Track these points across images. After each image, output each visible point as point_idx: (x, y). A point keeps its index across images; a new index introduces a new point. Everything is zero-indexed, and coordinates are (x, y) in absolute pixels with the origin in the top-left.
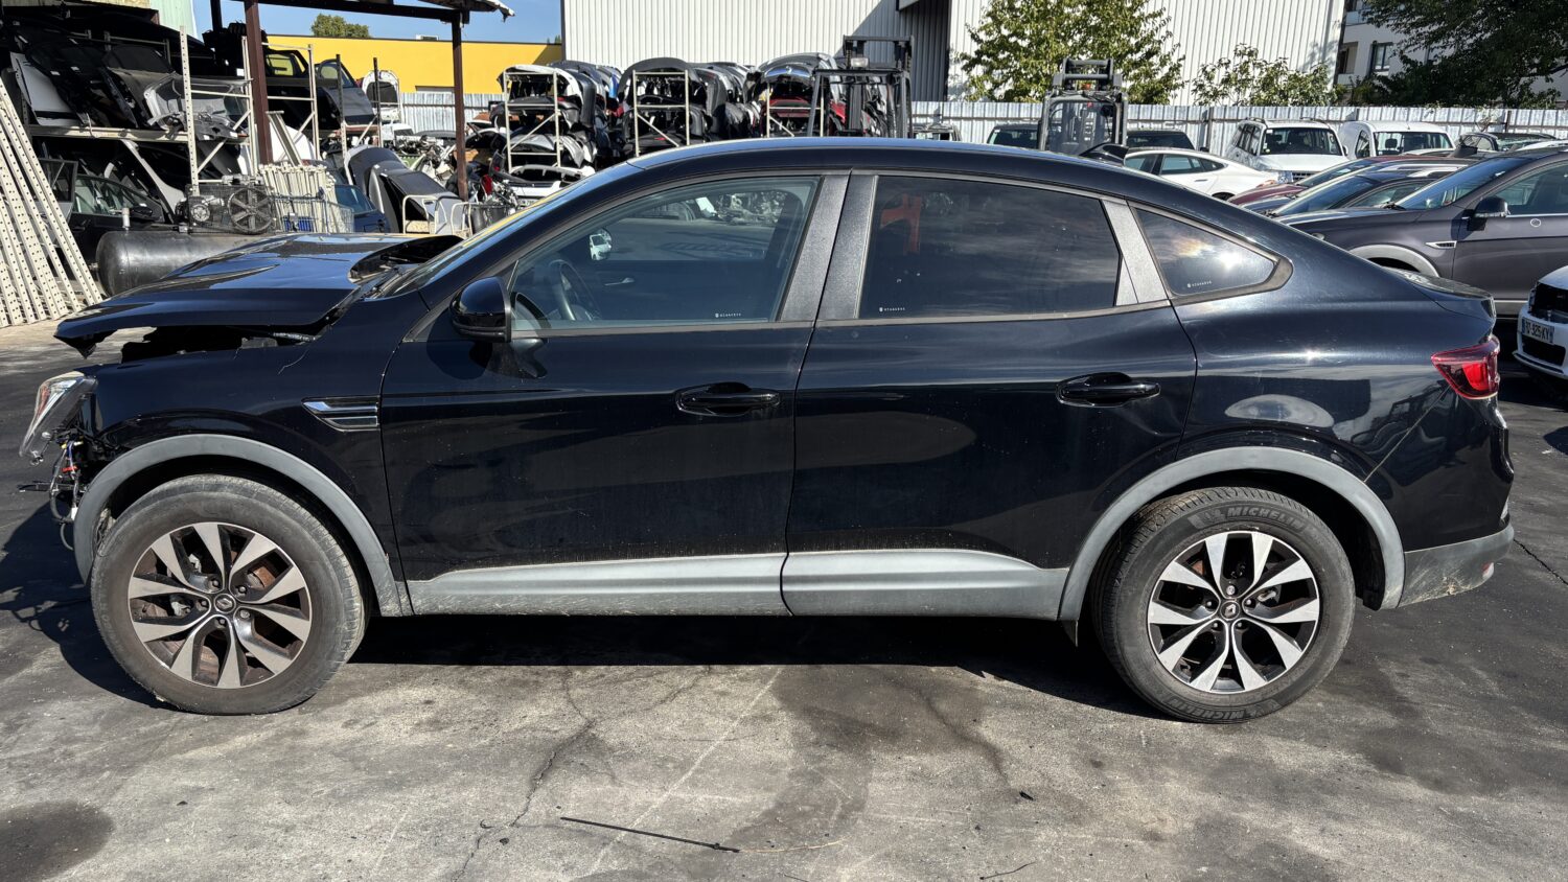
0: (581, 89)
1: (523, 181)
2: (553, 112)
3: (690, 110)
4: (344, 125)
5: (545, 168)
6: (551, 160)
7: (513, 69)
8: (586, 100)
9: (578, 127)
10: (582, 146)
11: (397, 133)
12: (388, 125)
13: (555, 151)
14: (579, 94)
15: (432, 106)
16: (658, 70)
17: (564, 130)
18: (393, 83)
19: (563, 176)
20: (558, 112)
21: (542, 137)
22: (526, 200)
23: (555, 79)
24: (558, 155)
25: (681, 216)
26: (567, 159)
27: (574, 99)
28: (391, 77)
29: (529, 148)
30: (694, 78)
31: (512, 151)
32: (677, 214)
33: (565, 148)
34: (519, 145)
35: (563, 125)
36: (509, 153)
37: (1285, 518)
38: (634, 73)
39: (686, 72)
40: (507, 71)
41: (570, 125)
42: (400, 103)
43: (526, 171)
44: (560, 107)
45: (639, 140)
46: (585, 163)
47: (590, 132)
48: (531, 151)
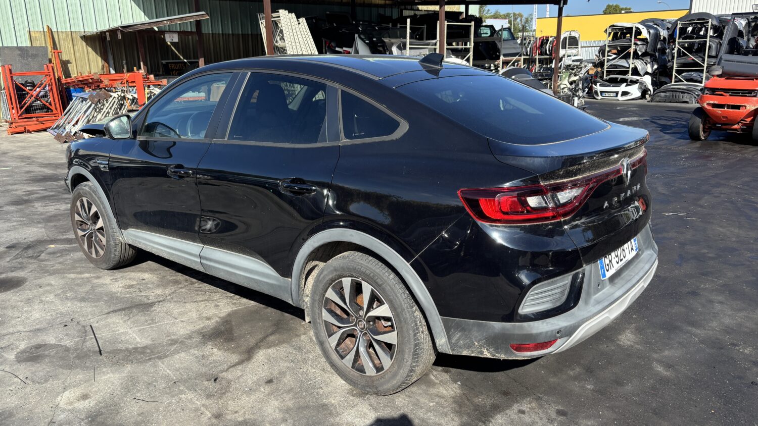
0: (649, 33)
1: (608, 84)
2: (630, 47)
3: (710, 41)
4: (502, 58)
5: (620, 77)
6: (626, 72)
7: (613, 26)
8: (651, 40)
9: (645, 54)
10: (647, 64)
11: (573, 61)
12: (570, 57)
13: (629, 68)
14: (648, 36)
15: (594, 47)
16: (693, 20)
17: (636, 56)
18: (577, 36)
19: (629, 80)
20: (633, 47)
21: (624, 60)
22: (606, 93)
23: (634, 29)
24: (630, 69)
25: (689, 102)
26: (635, 72)
27: (645, 40)
28: (576, 34)
29: (616, 66)
30: (715, 23)
31: (607, 68)
32: (687, 100)
33: (635, 66)
34: (611, 65)
35: (635, 52)
36: (605, 69)
37: (373, 276)
38: (679, 22)
39: (710, 20)
40: (610, 27)
41: (640, 53)
42: (580, 46)
43: (610, 78)
44: (635, 44)
45: (677, 60)
46: (647, 73)
47: (652, 56)
48: (616, 68)
